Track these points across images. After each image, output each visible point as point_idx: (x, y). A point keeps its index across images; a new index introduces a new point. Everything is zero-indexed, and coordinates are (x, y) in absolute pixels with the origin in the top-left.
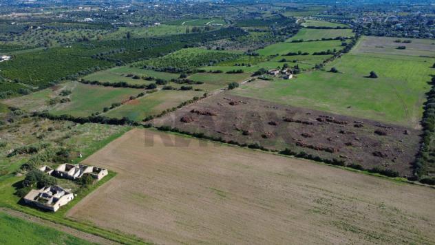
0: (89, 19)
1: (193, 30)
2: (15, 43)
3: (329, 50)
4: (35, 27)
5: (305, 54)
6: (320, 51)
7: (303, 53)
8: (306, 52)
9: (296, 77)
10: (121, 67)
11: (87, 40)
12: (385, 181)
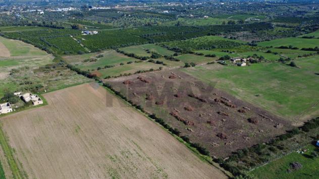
0: (167, 12)
1: (229, 23)
2: (111, 24)
3: (316, 47)
4: (127, 15)
5: (295, 49)
6: (308, 47)
7: (293, 47)
8: (296, 47)
9: (249, 66)
10: (151, 44)
11: (150, 25)
12: (193, 156)
